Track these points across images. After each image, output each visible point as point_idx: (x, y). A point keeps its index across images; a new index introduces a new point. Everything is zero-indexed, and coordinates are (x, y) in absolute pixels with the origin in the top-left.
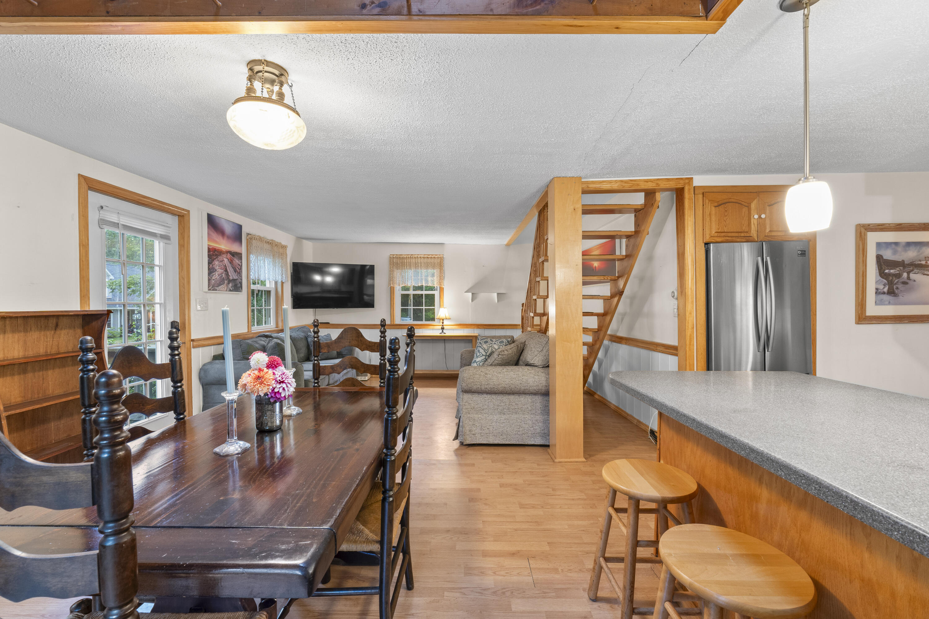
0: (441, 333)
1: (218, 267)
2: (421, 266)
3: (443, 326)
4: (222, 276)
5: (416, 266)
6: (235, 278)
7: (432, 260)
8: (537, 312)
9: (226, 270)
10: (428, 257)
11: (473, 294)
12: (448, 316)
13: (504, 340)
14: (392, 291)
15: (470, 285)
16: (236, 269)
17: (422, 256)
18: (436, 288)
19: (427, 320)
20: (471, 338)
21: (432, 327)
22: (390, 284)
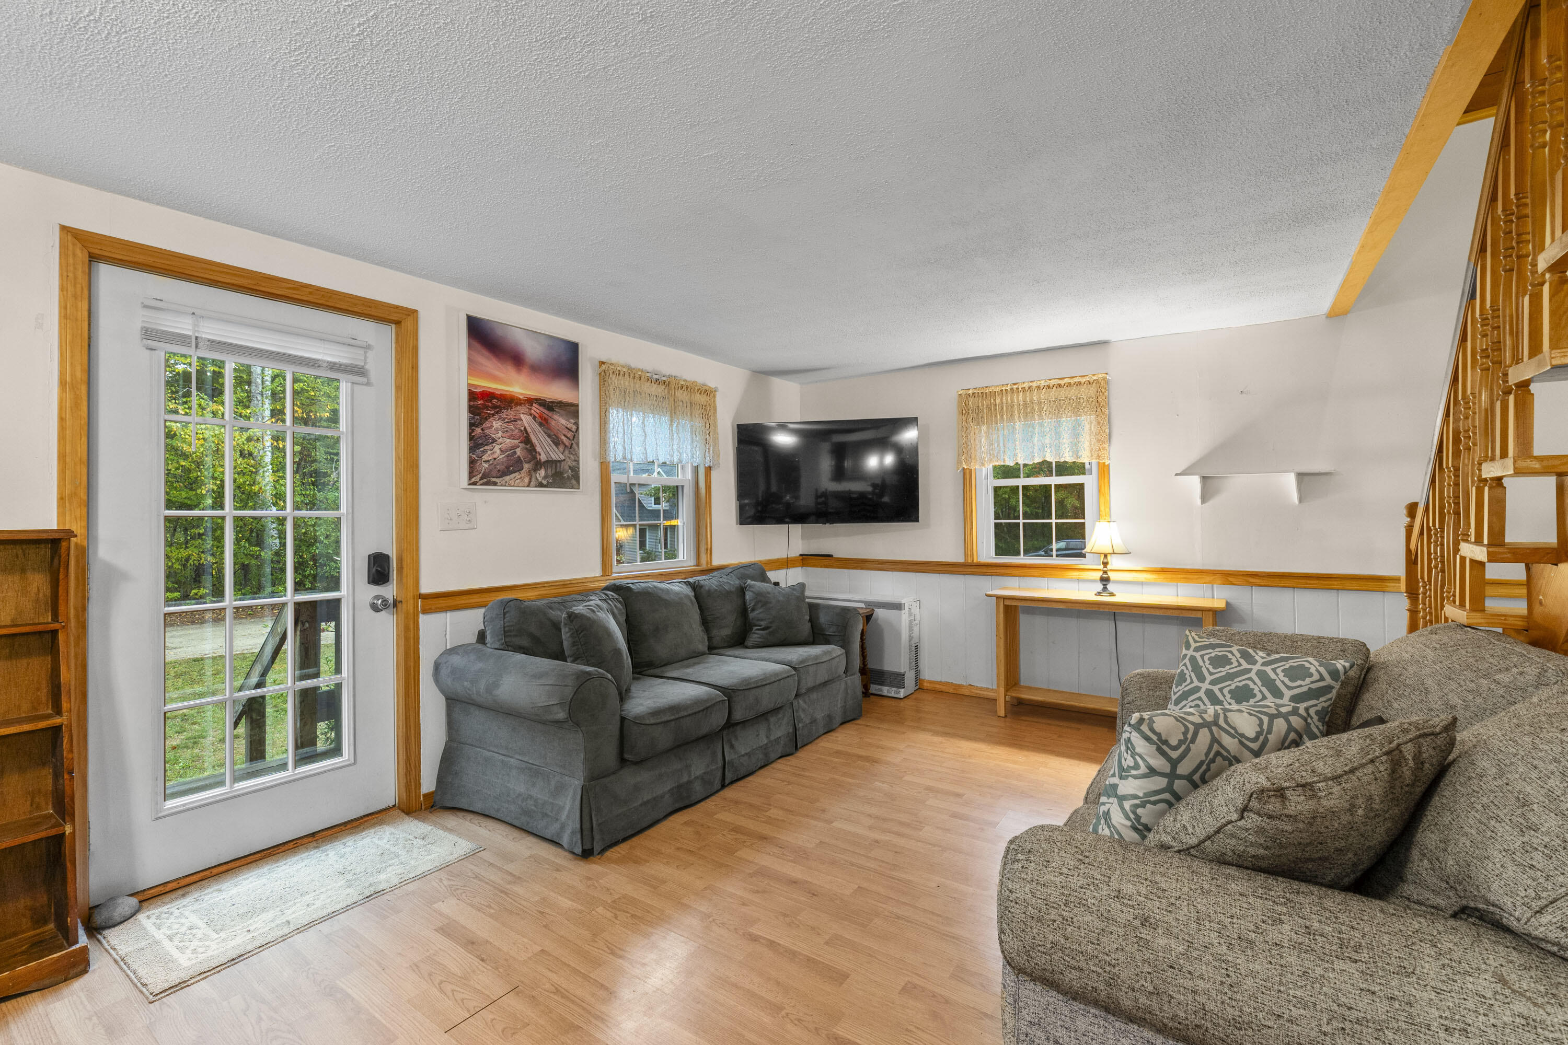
0: (1099, 594)
1: (500, 434)
2: (1040, 410)
3: (1105, 572)
4: (515, 453)
5: (1028, 410)
6: (554, 457)
7: (1073, 392)
8: (1509, 538)
9: (527, 440)
10: (1060, 385)
11: (1204, 479)
12: (1119, 546)
13: (1313, 665)
14: (967, 479)
15: (1193, 454)
16: (558, 438)
17: (1043, 383)
18: (1087, 466)
19: (1064, 553)
20: (1199, 615)
21: (1075, 574)
22: (959, 462)
